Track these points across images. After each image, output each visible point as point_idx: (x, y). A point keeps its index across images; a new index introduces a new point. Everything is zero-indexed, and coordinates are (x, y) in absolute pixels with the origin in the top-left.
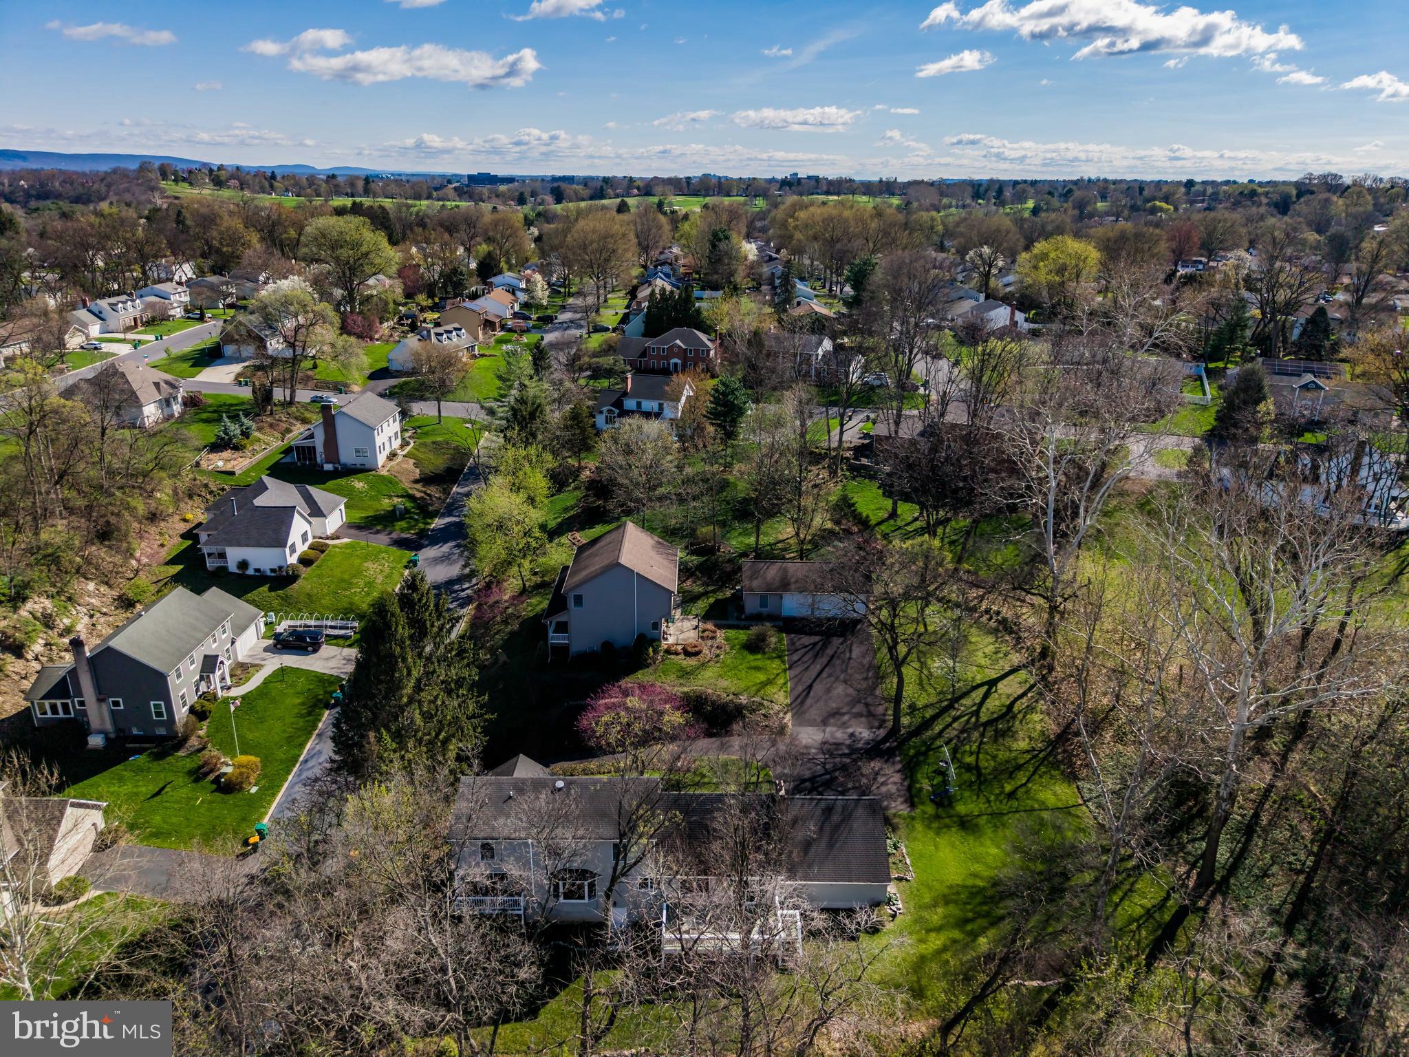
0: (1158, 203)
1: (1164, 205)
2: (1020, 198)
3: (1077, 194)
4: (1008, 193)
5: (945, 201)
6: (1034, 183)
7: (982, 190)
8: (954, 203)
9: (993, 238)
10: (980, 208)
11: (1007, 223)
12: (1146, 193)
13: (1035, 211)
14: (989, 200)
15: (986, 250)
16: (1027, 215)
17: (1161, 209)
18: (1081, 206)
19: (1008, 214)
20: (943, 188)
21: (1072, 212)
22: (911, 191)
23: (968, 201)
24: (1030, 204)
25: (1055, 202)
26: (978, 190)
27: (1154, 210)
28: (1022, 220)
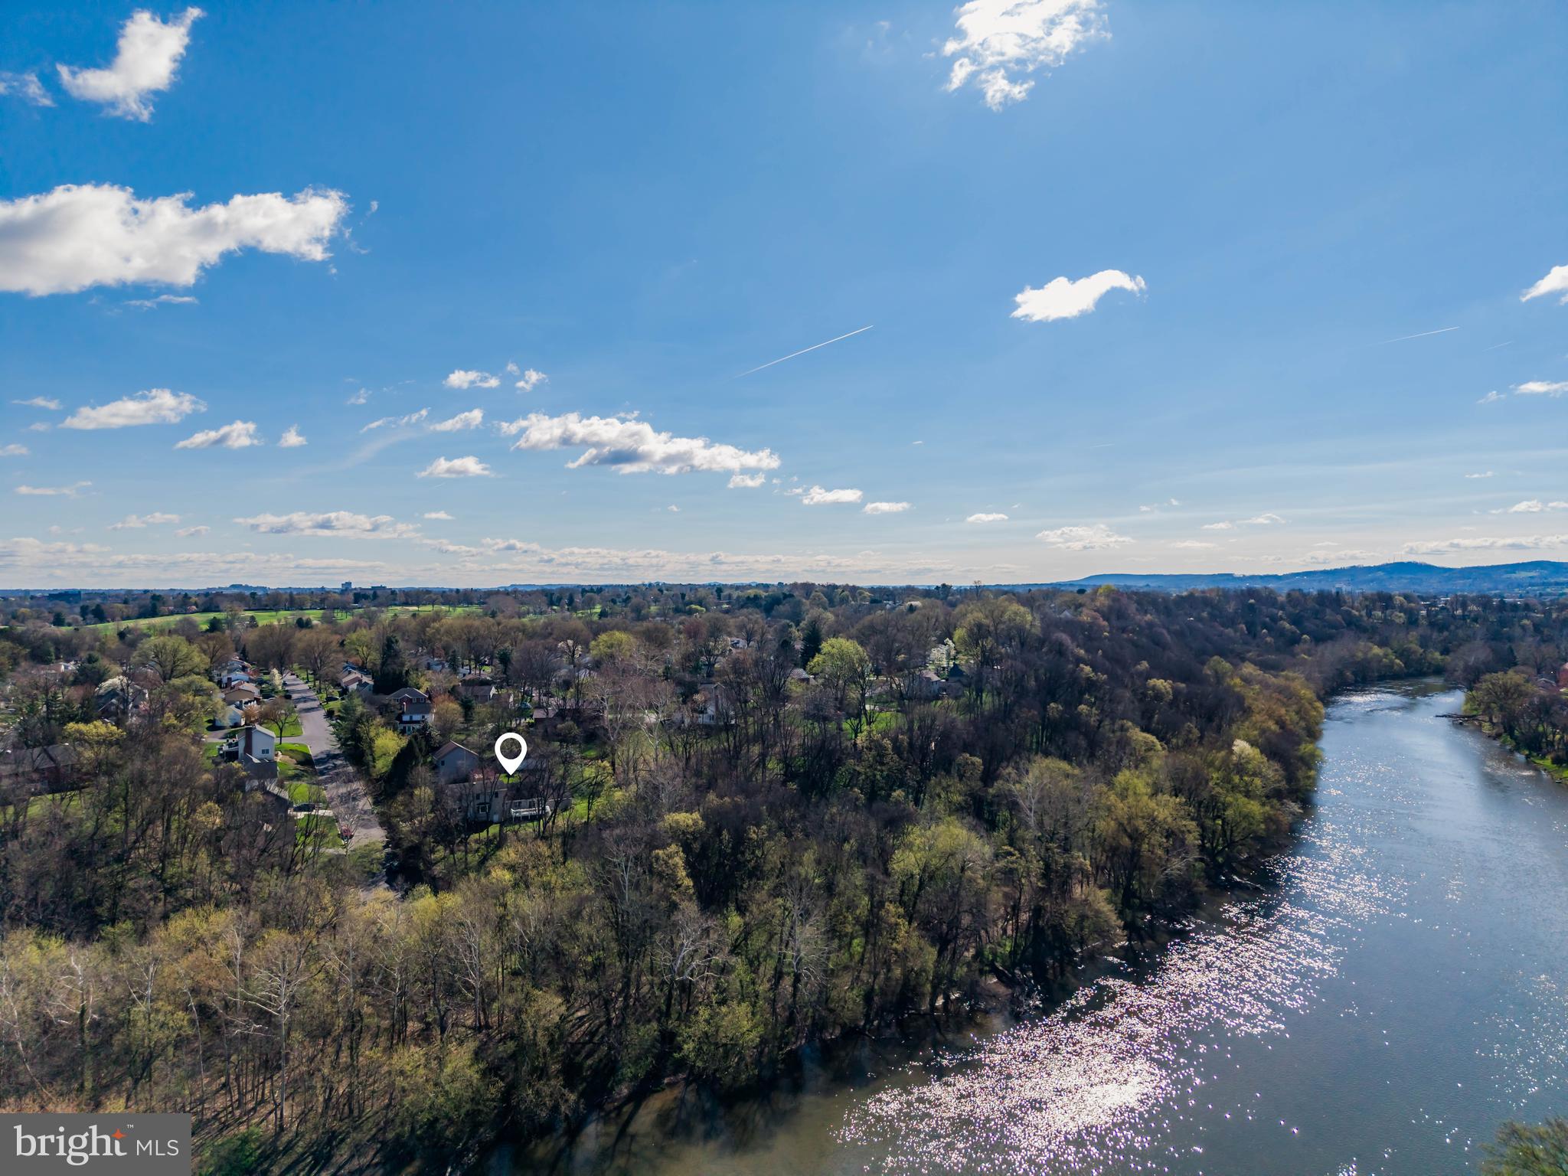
0: (693, 606)
1: (698, 607)
2: (590, 604)
3: (634, 601)
4: (578, 599)
5: (524, 608)
6: (600, 590)
7: (554, 598)
8: (531, 609)
9: (574, 635)
10: (555, 614)
11: (580, 625)
12: (687, 598)
13: (602, 614)
14: (562, 607)
15: (570, 642)
16: (595, 618)
17: (697, 611)
18: (637, 610)
19: (580, 618)
20: (516, 595)
21: (631, 615)
22: (491, 601)
23: (544, 608)
24: (598, 609)
25: (618, 607)
26: (552, 597)
27: (690, 612)
28: (592, 622)
